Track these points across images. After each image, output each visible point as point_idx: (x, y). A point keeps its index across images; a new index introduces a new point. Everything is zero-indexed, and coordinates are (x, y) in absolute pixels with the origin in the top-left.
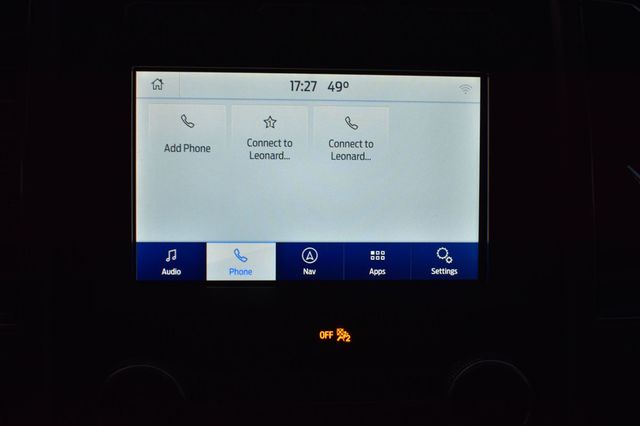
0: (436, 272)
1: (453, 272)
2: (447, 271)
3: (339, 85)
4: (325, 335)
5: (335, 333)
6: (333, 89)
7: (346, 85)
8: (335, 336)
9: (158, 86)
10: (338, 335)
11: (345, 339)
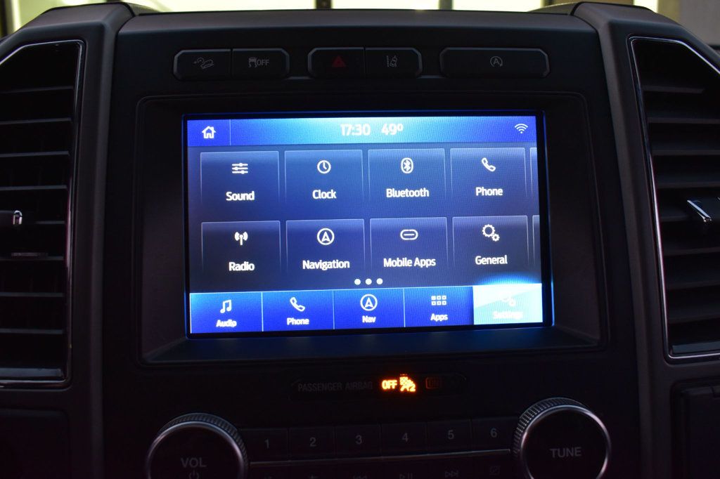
2: (510, 314)
4: (388, 384)
5: (398, 383)
8: (399, 386)
10: (401, 384)
11: (410, 388)
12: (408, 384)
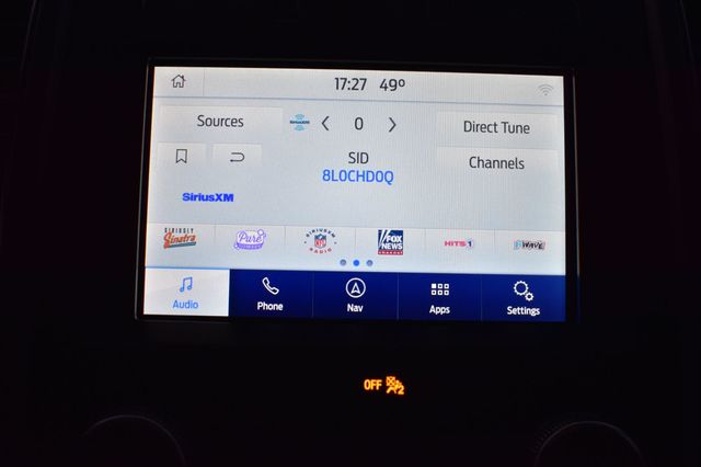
0: (513, 311)
1: (534, 312)
2: (526, 311)
3: (393, 83)
4: (371, 384)
5: (384, 383)
6: (386, 88)
7: (402, 83)
8: (384, 387)
9: (179, 83)
10: (388, 384)
11: (398, 390)
12: (395, 385)
